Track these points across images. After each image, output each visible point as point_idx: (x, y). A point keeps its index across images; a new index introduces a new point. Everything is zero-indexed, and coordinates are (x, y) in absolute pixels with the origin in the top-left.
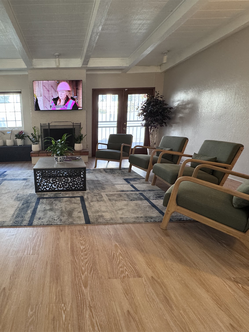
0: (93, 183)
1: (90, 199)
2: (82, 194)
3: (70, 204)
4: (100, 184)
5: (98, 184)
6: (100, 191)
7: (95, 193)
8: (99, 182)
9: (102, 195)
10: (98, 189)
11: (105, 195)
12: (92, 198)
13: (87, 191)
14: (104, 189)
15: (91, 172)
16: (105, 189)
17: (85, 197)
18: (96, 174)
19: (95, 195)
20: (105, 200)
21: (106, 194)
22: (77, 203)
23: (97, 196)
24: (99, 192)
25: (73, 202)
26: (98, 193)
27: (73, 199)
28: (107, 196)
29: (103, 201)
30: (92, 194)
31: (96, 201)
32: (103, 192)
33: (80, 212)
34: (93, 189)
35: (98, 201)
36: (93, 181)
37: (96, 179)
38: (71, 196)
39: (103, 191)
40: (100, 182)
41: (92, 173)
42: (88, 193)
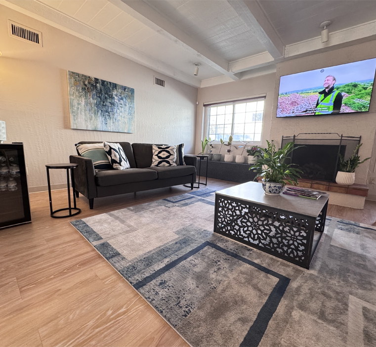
0: (342, 259)
1: (301, 298)
2: (292, 273)
3: (245, 283)
4: (365, 267)
5: (358, 265)
6: (349, 289)
7: (329, 288)
8: (364, 261)
9: (346, 305)
10: (346, 281)
11: (361, 311)
12: (312, 296)
13: (311, 272)
14: (365, 289)
15: (356, 230)
16: (372, 289)
17: (294, 285)
18: (367, 239)
19: (324, 294)
20: (351, 326)
21: (364, 308)
22: (260, 290)
23: (329, 297)
24: (346, 290)
25: (255, 281)
26: (339, 289)
27: (263, 274)
28: (364, 315)
29: (337, 327)
30: (320, 285)
31: (313, 313)
32: (356, 295)
33: (243, 320)
34: (331, 273)
35: (322, 315)
36: (345, 253)
37: (359, 251)
38: (264, 265)
39: (360, 291)
40: (368, 264)
41: (358, 233)
42: (312, 277)
